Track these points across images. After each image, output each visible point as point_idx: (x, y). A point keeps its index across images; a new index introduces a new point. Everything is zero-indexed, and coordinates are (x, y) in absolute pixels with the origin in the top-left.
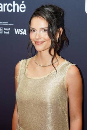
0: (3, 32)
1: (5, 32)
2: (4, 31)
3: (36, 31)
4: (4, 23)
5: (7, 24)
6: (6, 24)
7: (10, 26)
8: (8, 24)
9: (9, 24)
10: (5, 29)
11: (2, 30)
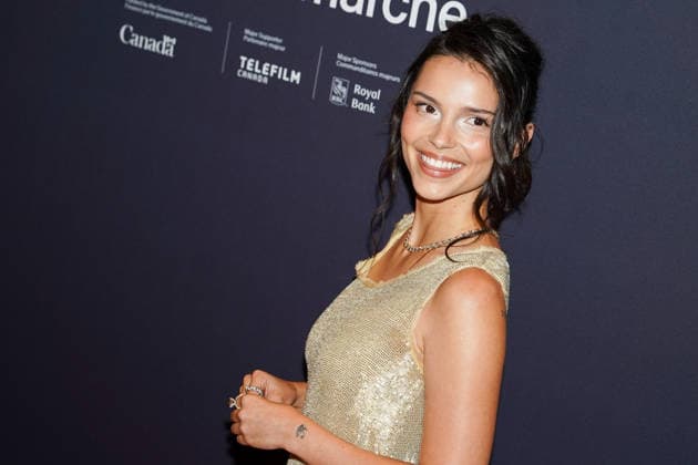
0: (349, 102)
1: (355, 104)
2: (351, 95)
3: (437, 112)
4: (360, 66)
5: (372, 69)
6: (368, 68)
7: (384, 80)
8: (376, 74)
9: (381, 75)
10: (357, 89)
11: (345, 90)
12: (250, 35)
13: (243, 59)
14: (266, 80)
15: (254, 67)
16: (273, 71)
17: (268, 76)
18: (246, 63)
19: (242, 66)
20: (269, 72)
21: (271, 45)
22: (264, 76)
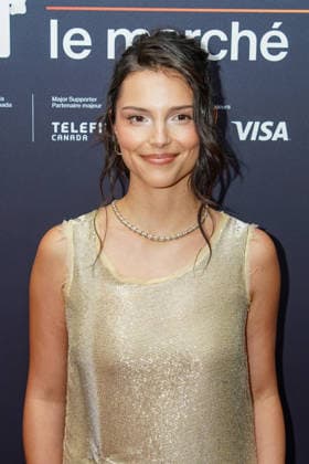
12: (58, 102)
13: (56, 124)
14: (85, 138)
15: (69, 129)
16: (92, 128)
17: (88, 134)
18: (59, 127)
19: (56, 131)
20: (88, 129)
21: (84, 106)
22: (82, 134)
